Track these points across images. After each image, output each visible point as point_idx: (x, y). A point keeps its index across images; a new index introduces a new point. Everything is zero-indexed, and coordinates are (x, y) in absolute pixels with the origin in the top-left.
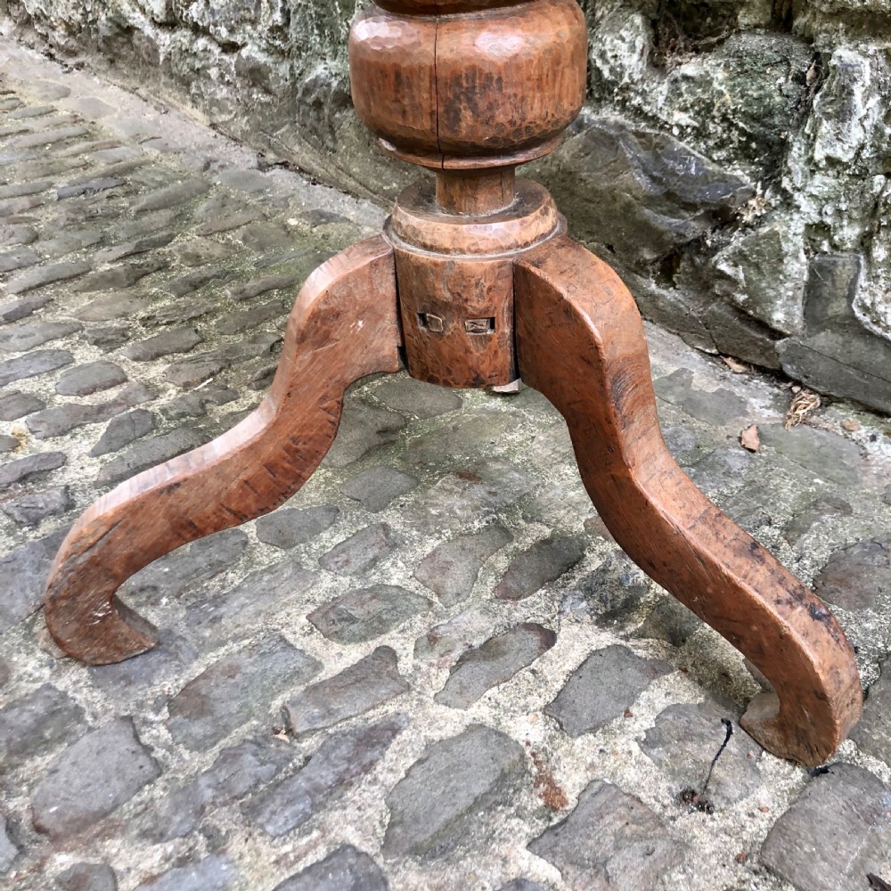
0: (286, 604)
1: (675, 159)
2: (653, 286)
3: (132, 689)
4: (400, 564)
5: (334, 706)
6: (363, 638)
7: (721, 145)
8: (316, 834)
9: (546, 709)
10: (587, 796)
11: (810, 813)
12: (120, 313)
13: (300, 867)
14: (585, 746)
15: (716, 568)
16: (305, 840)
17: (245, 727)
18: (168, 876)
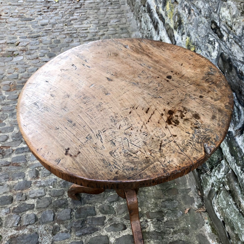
0: (98, 202)
4: (116, 204)
5: (93, 222)
6: (103, 214)
9: (116, 239)
13: (77, 241)
16: (79, 238)
17: (83, 218)
18: (64, 233)
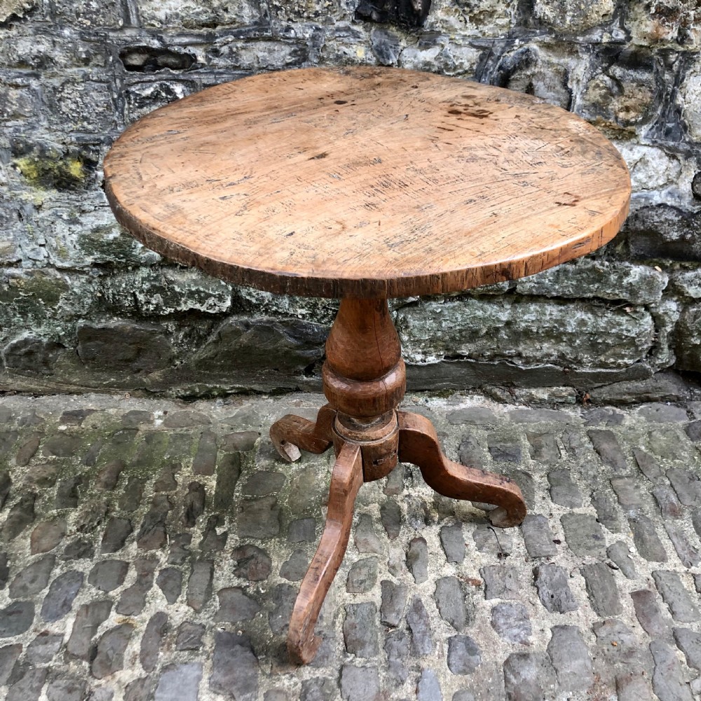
0: (334, 594)
1: (306, 328)
2: (305, 378)
3: (330, 659)
5: (397, 609)
6: (374, 584)
7: (324, 316)
8: (438, 643)
9: (447, 560)
10: (484, 575)
11: (529, 536)
12: (59, 535)
13: (446, 653)
14: (466, 563)
15: (482, 485)
16: (438, 647)
17: (379, 636)
18: (419, 687)
